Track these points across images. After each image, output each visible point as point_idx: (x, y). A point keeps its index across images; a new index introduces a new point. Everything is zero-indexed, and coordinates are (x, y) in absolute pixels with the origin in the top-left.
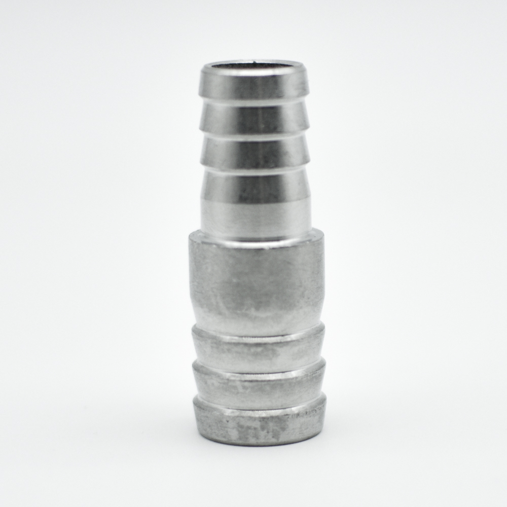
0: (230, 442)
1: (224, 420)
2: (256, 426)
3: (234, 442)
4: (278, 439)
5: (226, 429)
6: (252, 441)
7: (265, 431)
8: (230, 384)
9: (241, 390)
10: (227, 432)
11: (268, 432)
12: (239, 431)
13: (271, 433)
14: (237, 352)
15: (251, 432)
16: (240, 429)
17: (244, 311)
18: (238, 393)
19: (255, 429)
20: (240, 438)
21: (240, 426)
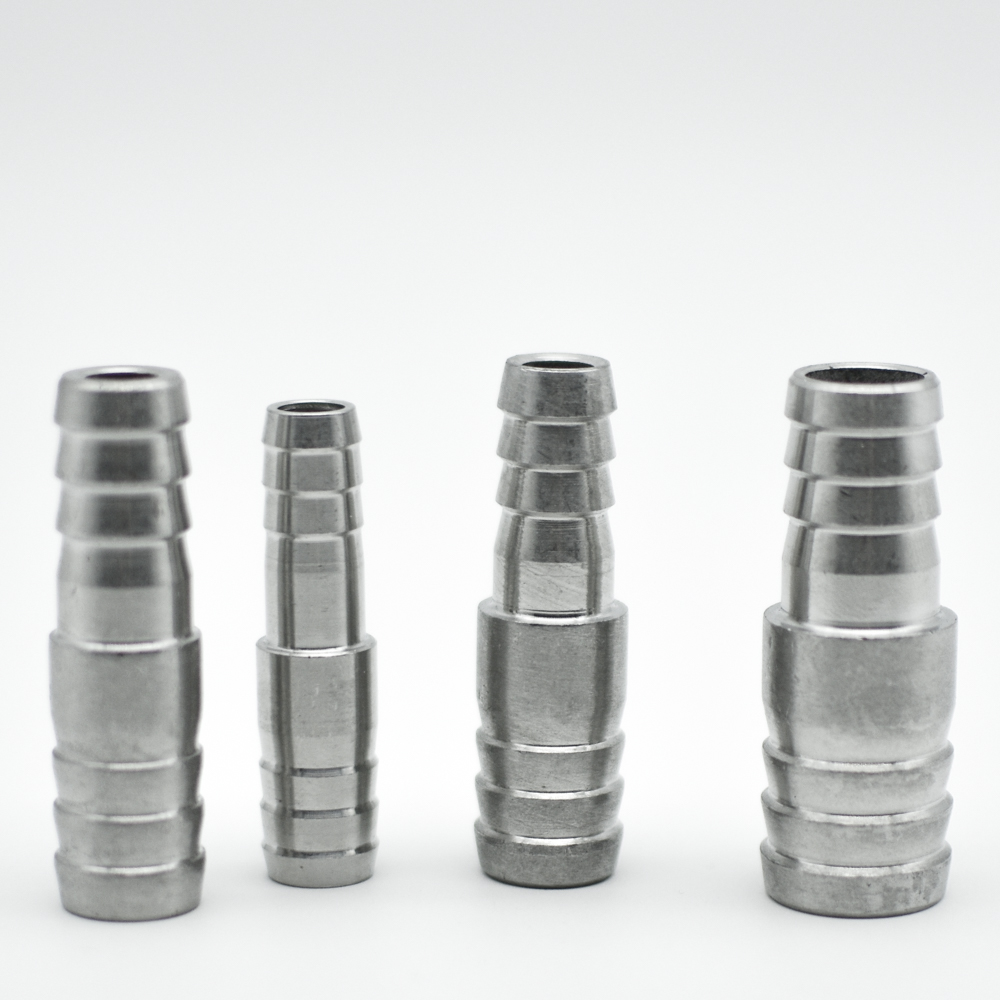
0: (868, 914)
1: (864, 885)
2: (908, 887)
3: (875, 913)
4: (928, 900)
5: (864, 897)
6: (900, 908)
7: (918, 892)
8: (876, 831)
9: (889, 837)
10: (866, 901)
11: (920, 893)
12: (884, 896)
13: (923, 894)
14: (886, 785)
15: (900, 895)
16: (885, 893)
17: (899, 725)
18: (885, 843)
19: (906, 890)
20: (885, 907)
21: (887, 889)
